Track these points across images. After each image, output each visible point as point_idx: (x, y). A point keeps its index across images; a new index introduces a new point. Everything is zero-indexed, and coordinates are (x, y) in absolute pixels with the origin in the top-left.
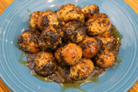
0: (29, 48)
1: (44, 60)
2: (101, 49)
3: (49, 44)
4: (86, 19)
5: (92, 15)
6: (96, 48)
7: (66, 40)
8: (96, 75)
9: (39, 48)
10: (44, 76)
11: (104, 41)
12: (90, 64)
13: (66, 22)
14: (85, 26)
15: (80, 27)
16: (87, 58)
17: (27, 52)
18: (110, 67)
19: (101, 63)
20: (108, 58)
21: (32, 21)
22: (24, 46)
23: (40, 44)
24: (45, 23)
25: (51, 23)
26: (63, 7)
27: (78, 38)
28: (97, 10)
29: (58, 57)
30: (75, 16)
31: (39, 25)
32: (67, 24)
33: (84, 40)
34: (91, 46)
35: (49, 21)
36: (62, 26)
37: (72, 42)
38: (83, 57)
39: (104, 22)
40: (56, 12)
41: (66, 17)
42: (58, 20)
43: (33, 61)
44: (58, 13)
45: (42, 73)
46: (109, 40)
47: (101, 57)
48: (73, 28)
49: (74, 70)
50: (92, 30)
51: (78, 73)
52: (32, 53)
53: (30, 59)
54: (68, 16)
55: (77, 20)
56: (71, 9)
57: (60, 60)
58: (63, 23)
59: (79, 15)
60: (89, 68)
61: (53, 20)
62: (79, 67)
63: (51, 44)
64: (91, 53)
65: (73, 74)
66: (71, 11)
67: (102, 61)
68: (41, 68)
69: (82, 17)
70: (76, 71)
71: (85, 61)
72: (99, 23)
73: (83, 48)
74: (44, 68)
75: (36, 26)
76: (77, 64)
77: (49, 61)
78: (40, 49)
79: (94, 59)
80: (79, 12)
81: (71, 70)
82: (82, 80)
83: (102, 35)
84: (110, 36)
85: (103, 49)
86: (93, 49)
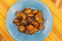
21: (18, 15)
27: (32, 23)
34: (36, 26)
46: (41, 21)
47: (39, 28)
52: (18, 26)
59: (32, 15)
70: (32, 32)
71: (34, 29)
75: (19, 17)
77: (24, 29)
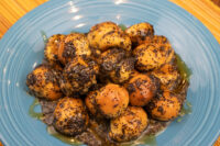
0: (45, 93)
1: (68, 110)
2: (158, 91)
3: (76, 85)
4: (134, 45)
5: (143, 39)
6: (151, 91)
7: (103, 79)
8: (152, 132)
9: (60, 91)
10: (69, 136)
11: (163, 79)
12: (141, 115)
13: (102, 51)
14: (133, 55)
15: (125, 57)
16: (136, 107)
17: (42, 99)
18: (174, 119)
19: (159, 114)
20: (170, 106)
21: (49, 50)
22: (37, 89)
23: (63, 85)
24: (70, 53)
25: (79, 52)
26: (97, 28)
27: (122, 76)
28: (150, 31)
29: (91, 106)
30: (116, 40)
31: (60, 55)
32: (104, 54)
33: (131, 77)
34: (142, 87)
35: (75, 49)
36: (96, 56)
37: (112, 82)
38: (130, 105)
39: (161, 49)
40: (86, 35)
41: (103, 43)
42: (90, 47)
43: (51, 112)
44: (90, 37)
45: (67, 131)
46: (170, 77)
47: (159, 104)
48: (114, 60)
49: (116, 126)
50: (144, 62)
51: (123, 131)
52: (50, 100)
53: (46, 110)
54: (105, 41)
55: (119, 48)
56: (111, 29)
57: (94, 111)
58: (98, 52)
59: (122, 40)
60: (139, 123)
61: (82, 48)
62: (123, 120)
63: (80, 85)
64: (142, 99)
65: (115, 131)
66: (109, 33)
67: (161, 110)
68: (64, 123)
69: (127, 42)
70: (120, 127)
71: (134, 111)
72: (155, 51)
73: (131, 92)
74: (70, 123)
75: (56, 57)
76: (121, 116)
77: (77, 113)
78: (62, 94)
79: (148, 108)
80: (123, 35)
81: (112, 126)
82: (129, 140)
83: (160, 70)
84: (171, 72)
85: (162, 92)
86: (145, 92)
